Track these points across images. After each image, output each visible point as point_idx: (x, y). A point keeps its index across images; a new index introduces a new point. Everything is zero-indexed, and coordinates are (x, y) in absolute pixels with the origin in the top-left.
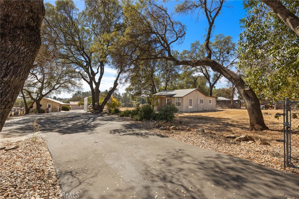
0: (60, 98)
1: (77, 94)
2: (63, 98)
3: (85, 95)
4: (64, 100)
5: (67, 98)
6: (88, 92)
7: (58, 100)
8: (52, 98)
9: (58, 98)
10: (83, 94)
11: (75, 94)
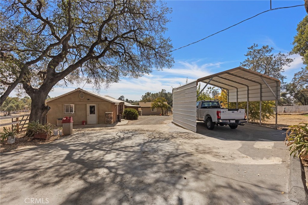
0: (131, 101)
1: (147, 96)
2: (134, 101)
3: (155, 96)
4: (135, 103)
5: (138, 101)
6: (157, 93)
7: (129, 103)
8: (125, 100)
9: (130, 101)
10: (153, 96)
11: (145, 96)
